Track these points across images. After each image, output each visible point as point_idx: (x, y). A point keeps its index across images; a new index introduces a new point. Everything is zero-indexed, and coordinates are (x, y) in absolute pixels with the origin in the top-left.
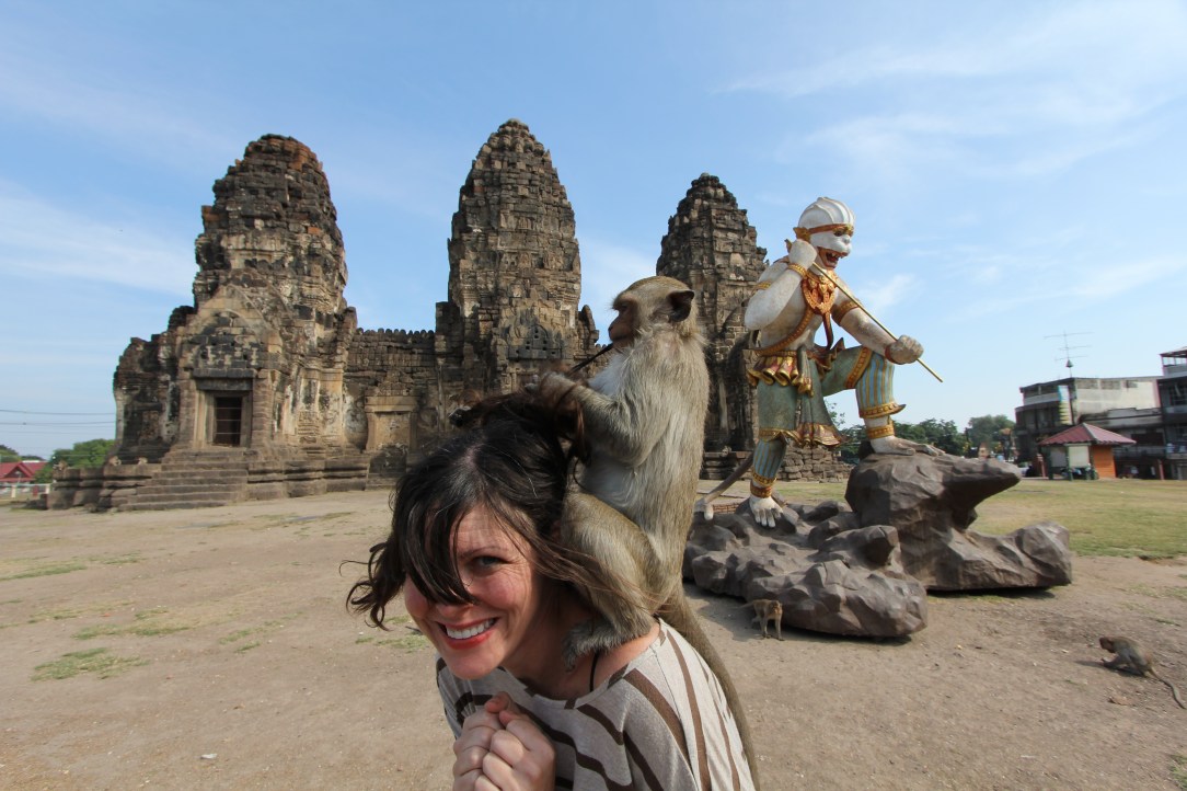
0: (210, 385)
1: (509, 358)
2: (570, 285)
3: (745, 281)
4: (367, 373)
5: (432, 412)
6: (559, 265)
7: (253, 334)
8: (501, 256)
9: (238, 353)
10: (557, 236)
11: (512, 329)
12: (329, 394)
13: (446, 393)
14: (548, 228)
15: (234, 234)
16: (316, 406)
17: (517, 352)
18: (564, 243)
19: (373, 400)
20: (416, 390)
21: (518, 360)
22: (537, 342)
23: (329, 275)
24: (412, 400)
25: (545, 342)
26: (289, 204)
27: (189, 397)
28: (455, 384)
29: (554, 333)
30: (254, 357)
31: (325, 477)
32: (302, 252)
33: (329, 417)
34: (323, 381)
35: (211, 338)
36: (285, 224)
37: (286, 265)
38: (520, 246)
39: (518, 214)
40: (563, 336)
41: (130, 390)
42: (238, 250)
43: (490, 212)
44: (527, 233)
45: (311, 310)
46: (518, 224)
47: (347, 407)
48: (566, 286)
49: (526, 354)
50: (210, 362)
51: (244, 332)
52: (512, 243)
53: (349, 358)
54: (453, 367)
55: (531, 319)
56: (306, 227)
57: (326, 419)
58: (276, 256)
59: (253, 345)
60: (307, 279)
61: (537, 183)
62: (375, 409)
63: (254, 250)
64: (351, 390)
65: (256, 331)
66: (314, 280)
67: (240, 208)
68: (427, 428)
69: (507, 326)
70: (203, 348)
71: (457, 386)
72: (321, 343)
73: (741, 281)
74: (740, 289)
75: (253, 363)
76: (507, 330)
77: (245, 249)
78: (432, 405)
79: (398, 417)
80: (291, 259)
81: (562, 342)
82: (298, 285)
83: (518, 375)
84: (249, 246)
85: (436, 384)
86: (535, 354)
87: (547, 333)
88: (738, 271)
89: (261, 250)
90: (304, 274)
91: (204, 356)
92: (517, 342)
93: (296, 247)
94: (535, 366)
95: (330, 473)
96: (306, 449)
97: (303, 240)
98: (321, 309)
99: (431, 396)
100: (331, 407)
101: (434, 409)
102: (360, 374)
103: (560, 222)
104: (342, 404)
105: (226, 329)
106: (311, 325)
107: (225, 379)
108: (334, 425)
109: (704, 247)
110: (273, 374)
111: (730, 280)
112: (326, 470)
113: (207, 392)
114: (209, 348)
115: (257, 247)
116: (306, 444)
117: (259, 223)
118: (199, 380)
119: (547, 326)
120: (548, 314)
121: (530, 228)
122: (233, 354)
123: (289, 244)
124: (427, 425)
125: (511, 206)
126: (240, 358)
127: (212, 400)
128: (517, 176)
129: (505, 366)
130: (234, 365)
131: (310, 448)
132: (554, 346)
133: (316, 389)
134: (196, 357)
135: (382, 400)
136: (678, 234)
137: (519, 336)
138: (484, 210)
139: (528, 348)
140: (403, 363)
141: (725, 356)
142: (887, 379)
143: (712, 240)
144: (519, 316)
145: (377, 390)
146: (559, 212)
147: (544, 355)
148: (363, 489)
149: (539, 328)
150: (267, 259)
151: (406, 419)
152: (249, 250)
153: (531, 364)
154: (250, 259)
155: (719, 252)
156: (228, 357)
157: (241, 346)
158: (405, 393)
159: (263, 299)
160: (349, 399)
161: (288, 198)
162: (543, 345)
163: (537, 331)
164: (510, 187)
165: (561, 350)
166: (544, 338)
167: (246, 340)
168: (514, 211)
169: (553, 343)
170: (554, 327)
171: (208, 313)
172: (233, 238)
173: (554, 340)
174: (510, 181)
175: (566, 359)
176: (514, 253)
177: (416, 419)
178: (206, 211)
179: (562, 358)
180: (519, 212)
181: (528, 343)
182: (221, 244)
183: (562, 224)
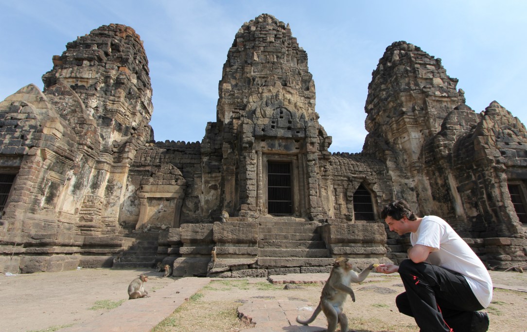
1: (254, 136)
3: (448, 97)
4: (147, 168)
5: (196, 200)
7: (35, 118)
8: (254, 80)
9: (17, 134)
10: (296, 68)
11: (258, 110)
12: (115, 183)
13: (207, 182)
14: (289, 64)
15: (65, 68)
16: (101, 191)
17: (263, 130)
18: (301, 73)
19: (147, 188)
20: (183, 181)
21: (263, 138)
22: (283, 123)
23: (133, 101)
24: (179, 189)
25: (290, 122)
26: (111, 54)
28: (214, 175)
29: (298, 114)
30: (30, 136)
31: (82, 253)
32: (112, 81)
33: (111, 201)
34: (112, 172)
36: (104, 64)
37: (98, 89)
38: (268, 72)
40: (307, 119)
42: (66, 78)
43: (247, 54)
44: (273, 63)
45: (112, 120)
47: (129, 194)
49: (272, 133)
51: (28, 117)
52: (262, 71)
53: (135, 157)
54: (214, 163)
55: (276, 103)
56: (119, 67)
57: (108, 203)
58: (91, 82)
59: (31, 127)
60: (112, 98)
61: (281, 36)
62: (147, 195)
63: (76, 78)
64: (133, 182)
66: (116, 99)
67: (75, 54)
68: (190, 213)
69: (253, 108)
71: (215, 177)
72: (116, 144)
73: (445, 97)
74: (445, 104)
75: (27, 142)
76: (254, 112)
77: (70, 77)
78: (196, 194)
79: (166, 203)
80: (103, 85)
81: (306, 122)
82: (104, 102)
83: (263, 154)
84: (73, 75)
85: (201, 177)
86: (281, 133)
87: (291, 114)
88: (441, 89)
89: (82, 78)
90: (111, 95)
92: (262, 122)
93: (107, 77)
94: (279, 145)
95: (87, 250)
96: (81, 227)
97: (113, 73)
98: (121, 121)
99: (196, 186)
100: (115, 194)
101: (197, 197)
102: (142, 169)
103: (298, 60)
104: (125, 190)
105: (15, 114)
106: (109, 130)
108: (113, 208)
109: (408, 76)
110: (43, 151)
111: (435, 96)
112: (84, 246)
115: (78, 76)
116: (83, 223)
117: (86, 62)
119: (291, 108)
120: (292, 99)
121: (275, 60)
122: (13, 134)
123: (102, 74)
124: (190, 211)
125: (262, 49)
126: (17, 138)
128: (266, 32)
129: (250, 144)
130: (10, 144)
131: (84, 226)
132: (298, 126)
133: (104, 178)
135: (154, 188)
136: (384, 74)
137: (264, 116)
138: (243, 54)
139: (273, 127)
141: (449, 150)
143: (415, 71)
144: (265, 100)
145: (151, 180)
146: (297, 54)
147: (289, 134)
149: (283, 109)
150: (85, 84)
151: (173, 204)
152: (73, 78)
153: (276, 142)
154: (74, 85)
155: (422, 78)
156: (8, 137)
157: (22, 128)
158: (173, 183)
159: (67, 104)
160: (131, 188)
161: (110, 50)
162: (287, 125)
163: (281, 113)
164: (261, 39)
165: (305, 129)
166: (289, 119)
167: (27, 123)
168: (264, 51)
169: (298, 123)
170: (298, 110)
171: (7, 104)
172: (65, 71)
173: (298, 120)
174: (262, 36)
175: (310, 137)
176: (264, 78)
177: (181, 204)
178: (55, 59)
179: (306, 137)
180: (268, 52)
181: (273, 122)
182: (57, 75)
183: (299, 61)
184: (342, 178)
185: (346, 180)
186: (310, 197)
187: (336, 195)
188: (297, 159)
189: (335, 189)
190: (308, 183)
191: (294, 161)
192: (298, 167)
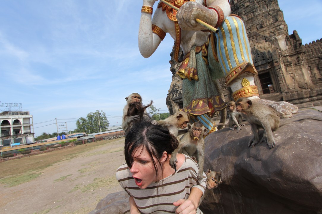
0: (177, 101)
2: (278, 28)
6: (270, 22)
7: (180, 87)
9: (179, 93)
10: (267, 12)
18: (271, 13)
20: (228, 88)
22: (260, 58)
24: (227, 91)
25: (263, 57)
27: (173, 105)
29: (266, 52)
30: (182, 92)
35: (173, 91)
39: (247, 14)
40: (271, 52)
41: (169, 105)
42: (177, 68)
46: (247, 18)
48: (276, 29)
50: (175, 96)
51: (179, 87)
55: (255, 51)
59: (181, 90)
65: (181, 86)
70: (173, 93)
81: (271, 54)
84: (178, 66)
86: (260, 63)
87: (263, 53)
91: (173, 95)
94: (261, 68)
105: (175, 88)
107: (178, 99)
113: (176, 103)
114: (174, 93)
118: (174, 101)
119: (262, 51)
120: (262, 46)
127: (178, 104)
130: (179, 96)
132: (268, 57)
134: (172, 96)
140: (223, 81)
142: (229, 45)
147: (264, 62)
148: (216, 120)
149: (259, 53)
153: (260, 67)
156: (177, 94)
157: (179, 91)
158: (224, 89)
162: (263, 58)
163: (258, 55)
164: (242, 6)
165: (271, 57)
166: (262, 56)
167: (179, 89)
168: (245, 14)
169: (267, 56)
170: (266, 50)
171: (172, 86)
172: (175, 66)
173: (267, 55)
174: (241, 4)
175: (275, 60)
176: (249, 29)
177: (230, 96)
178: (170, 62)
179: (273, 61)
180: (247, 13)
181: (256, 60)
182: (174, 68)
183: (268, 5)
184: (314, 59)
185: (317, 59)
186: (280, 84)
187: (311, 70)
188: (271, 70)
189: (310, 67)
190: (278, 79)
191: (270, 71)
192: (272, 73)
